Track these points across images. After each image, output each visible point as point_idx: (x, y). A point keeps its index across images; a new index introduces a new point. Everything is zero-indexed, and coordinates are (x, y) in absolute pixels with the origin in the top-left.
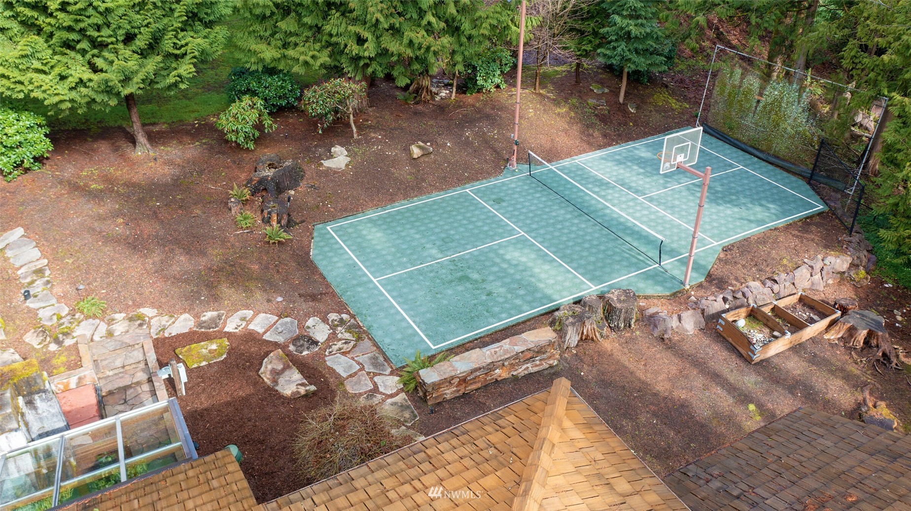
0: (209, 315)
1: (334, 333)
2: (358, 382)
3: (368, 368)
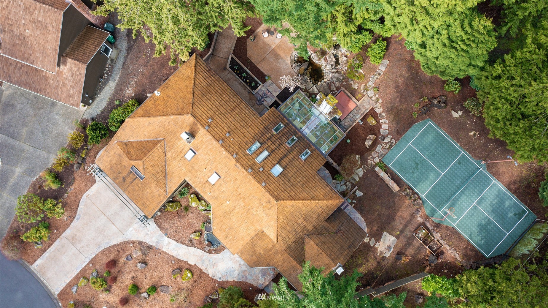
0: (384, 114)
1: (388, 143)
2: (375, 154)
3: (379, 154)
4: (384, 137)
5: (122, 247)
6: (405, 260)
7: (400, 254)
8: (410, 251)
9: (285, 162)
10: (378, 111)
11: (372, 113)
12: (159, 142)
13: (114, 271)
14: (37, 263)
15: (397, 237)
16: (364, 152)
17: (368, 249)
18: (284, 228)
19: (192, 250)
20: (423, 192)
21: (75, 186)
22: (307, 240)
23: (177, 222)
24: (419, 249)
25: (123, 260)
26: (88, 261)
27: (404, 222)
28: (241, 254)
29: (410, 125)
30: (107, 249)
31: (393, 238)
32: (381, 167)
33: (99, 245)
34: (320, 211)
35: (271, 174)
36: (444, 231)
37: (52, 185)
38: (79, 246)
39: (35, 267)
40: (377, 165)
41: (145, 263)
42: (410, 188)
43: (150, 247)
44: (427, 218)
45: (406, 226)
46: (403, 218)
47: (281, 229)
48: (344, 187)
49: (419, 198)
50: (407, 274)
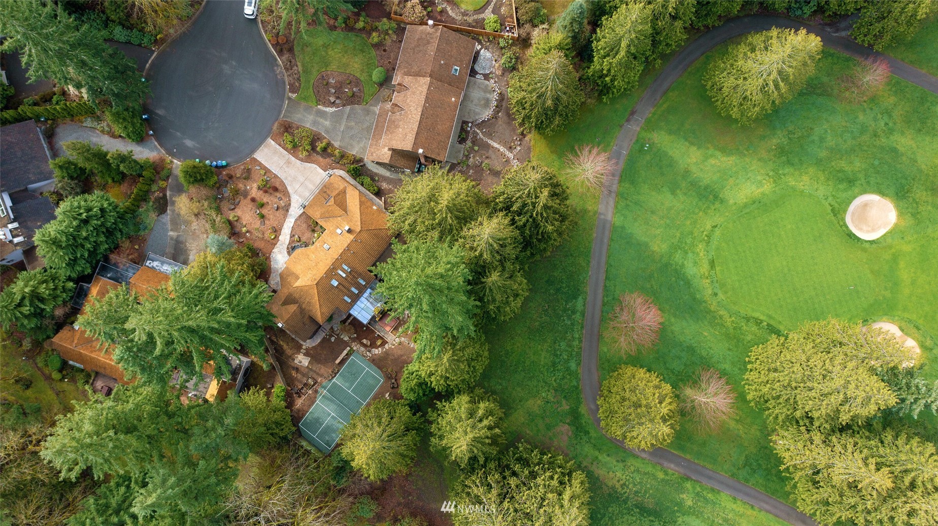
1: (366, 354)
2: (358, 347)
3: (358, 350)
4: (370, 351)
5: (286, 194)
6: (294, 373)
7: (297, 369)
8: (299, 376)
9: (340, 287)
10: (386, 346)
11: (384, 343)
12: (346, 212)
13: (270, 190)
14: (272, 141)
15: (308, 367)
16: (358, 339)
17: (298, 348)
18: (302, 290)
19: (288, 237)
20: (336, 380)
21: (321, 159)
22: (297, 305)
23: (304, 226)
24: (301, 382)
25: (278, 195)
26: (276, 173)
27: (318, 371)
28: (287, 268)
29: (379, 368)
30: (284, 184)
31: (307, 364)
32: (349, 351)
33: (286, 178)
34: (314, 311)
35: (332, 280)
36: (313, 395)
37: (320, 146)
38: (284, 167)
39: (270, 142)
40: (351, 348)
41: (278, 208)
42: (338, 371)
43: (287, 211)
44: (321, 384)
45: (315, 372)
46: (320, 370)
47: (301, 289)
48: (336, 329)
49: (333, 378)
50: (284, 376)
